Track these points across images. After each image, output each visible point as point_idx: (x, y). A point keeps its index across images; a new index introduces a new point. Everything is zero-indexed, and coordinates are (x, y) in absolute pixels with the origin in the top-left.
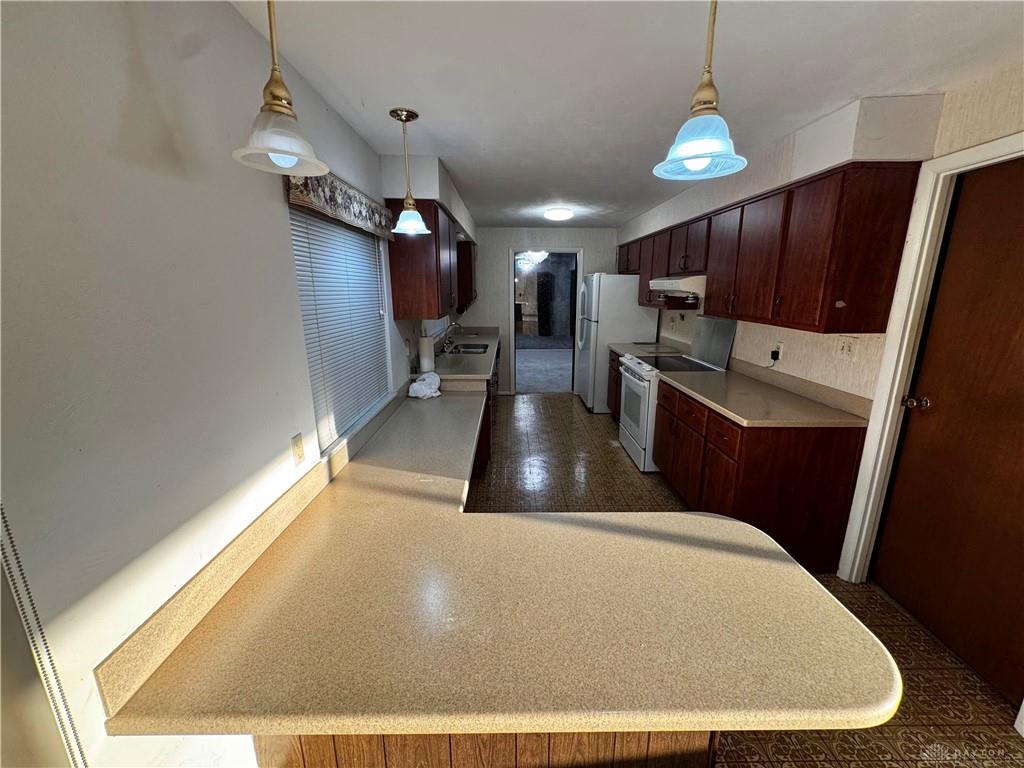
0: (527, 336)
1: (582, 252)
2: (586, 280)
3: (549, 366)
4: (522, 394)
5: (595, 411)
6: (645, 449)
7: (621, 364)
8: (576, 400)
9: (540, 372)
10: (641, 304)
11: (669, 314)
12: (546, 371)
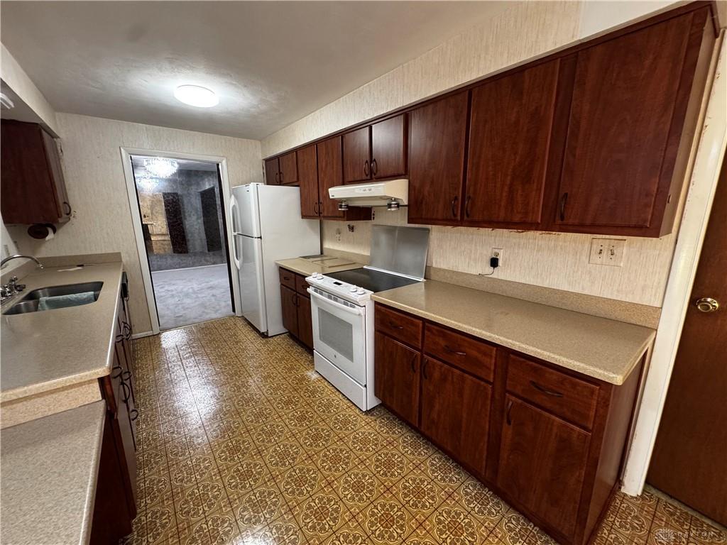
0: (161, 256)
1: (224, 162)
2: (234, 193)
3: (196, 287)
4: (169, 329)
5: (269, 335)
6: (366, 386)
7: (308, 285)
8: (240, 323)
9: (187, 295)
10: (304, 216)
11: (332, 225)
12: (194, 292)
